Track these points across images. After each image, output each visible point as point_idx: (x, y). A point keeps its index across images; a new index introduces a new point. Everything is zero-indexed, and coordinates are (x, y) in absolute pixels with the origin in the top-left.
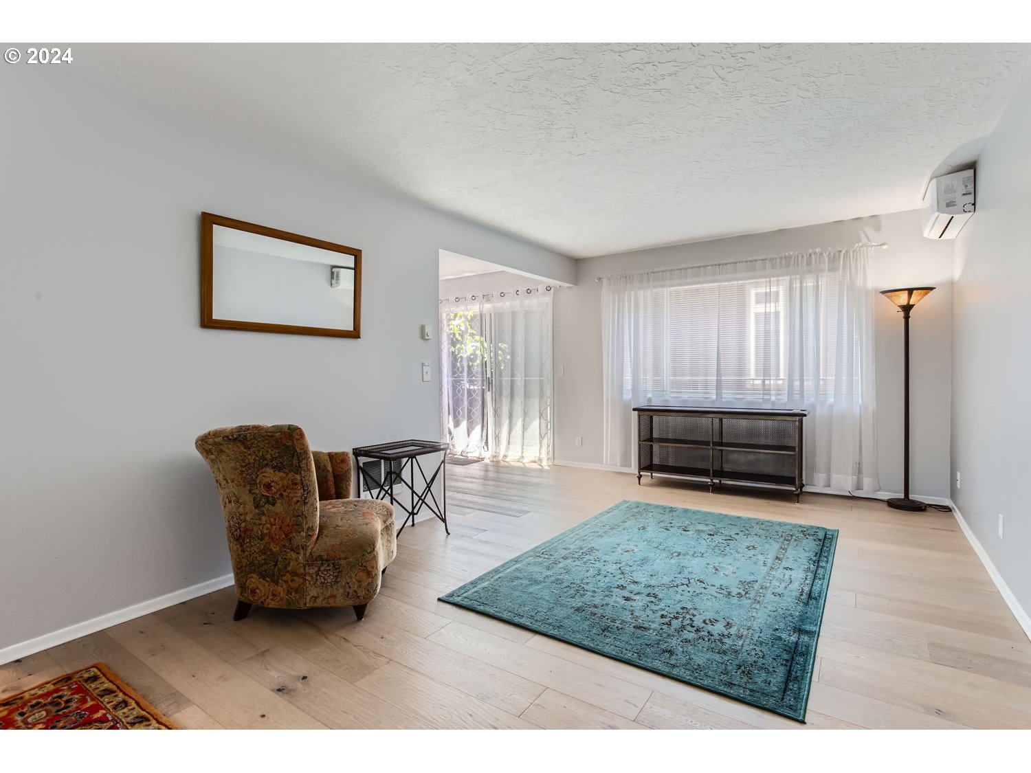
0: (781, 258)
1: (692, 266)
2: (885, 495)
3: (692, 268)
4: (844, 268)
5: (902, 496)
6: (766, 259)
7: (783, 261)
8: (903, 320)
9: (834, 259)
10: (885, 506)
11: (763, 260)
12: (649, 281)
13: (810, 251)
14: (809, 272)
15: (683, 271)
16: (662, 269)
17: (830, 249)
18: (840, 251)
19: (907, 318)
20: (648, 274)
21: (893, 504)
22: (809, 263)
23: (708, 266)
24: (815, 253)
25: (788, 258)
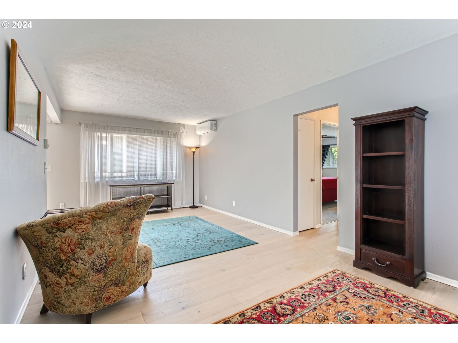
0: (160, 131)
1: (128, 127)
2: (189, 206)
3: (128, 128)
4: (178, 138)
5: (193, 205)
6: (155, 130)
7: (161, 132)
8: (193, 155)
9: (175, 135)
10: (189, 208)
11: (154, 130)
12: (108, 129)
13: (169, 130)
14: (168, 137)
15: (124, 128)
16: (114, 125)
17: (174, 131)
18: (176, 133)
19: (194, 155)
20: (107, 126)
21: (190, 207)
22: (168, 134)
23: (135, 128)
24: (170, 132)
25: (162, 131)
